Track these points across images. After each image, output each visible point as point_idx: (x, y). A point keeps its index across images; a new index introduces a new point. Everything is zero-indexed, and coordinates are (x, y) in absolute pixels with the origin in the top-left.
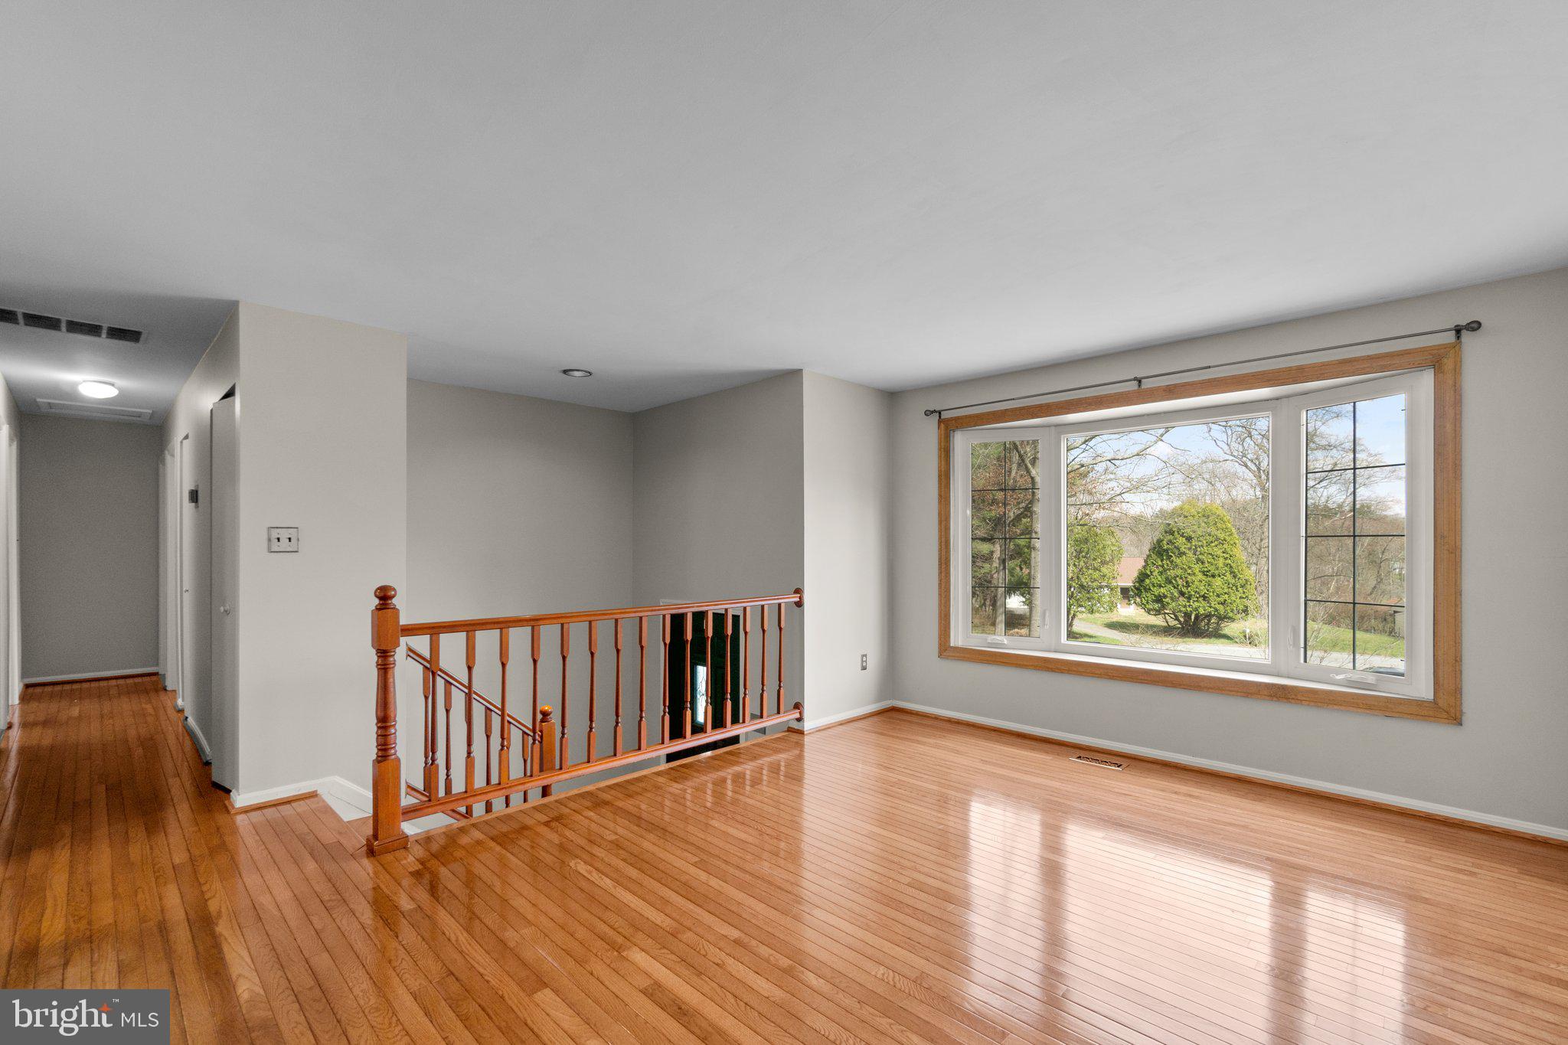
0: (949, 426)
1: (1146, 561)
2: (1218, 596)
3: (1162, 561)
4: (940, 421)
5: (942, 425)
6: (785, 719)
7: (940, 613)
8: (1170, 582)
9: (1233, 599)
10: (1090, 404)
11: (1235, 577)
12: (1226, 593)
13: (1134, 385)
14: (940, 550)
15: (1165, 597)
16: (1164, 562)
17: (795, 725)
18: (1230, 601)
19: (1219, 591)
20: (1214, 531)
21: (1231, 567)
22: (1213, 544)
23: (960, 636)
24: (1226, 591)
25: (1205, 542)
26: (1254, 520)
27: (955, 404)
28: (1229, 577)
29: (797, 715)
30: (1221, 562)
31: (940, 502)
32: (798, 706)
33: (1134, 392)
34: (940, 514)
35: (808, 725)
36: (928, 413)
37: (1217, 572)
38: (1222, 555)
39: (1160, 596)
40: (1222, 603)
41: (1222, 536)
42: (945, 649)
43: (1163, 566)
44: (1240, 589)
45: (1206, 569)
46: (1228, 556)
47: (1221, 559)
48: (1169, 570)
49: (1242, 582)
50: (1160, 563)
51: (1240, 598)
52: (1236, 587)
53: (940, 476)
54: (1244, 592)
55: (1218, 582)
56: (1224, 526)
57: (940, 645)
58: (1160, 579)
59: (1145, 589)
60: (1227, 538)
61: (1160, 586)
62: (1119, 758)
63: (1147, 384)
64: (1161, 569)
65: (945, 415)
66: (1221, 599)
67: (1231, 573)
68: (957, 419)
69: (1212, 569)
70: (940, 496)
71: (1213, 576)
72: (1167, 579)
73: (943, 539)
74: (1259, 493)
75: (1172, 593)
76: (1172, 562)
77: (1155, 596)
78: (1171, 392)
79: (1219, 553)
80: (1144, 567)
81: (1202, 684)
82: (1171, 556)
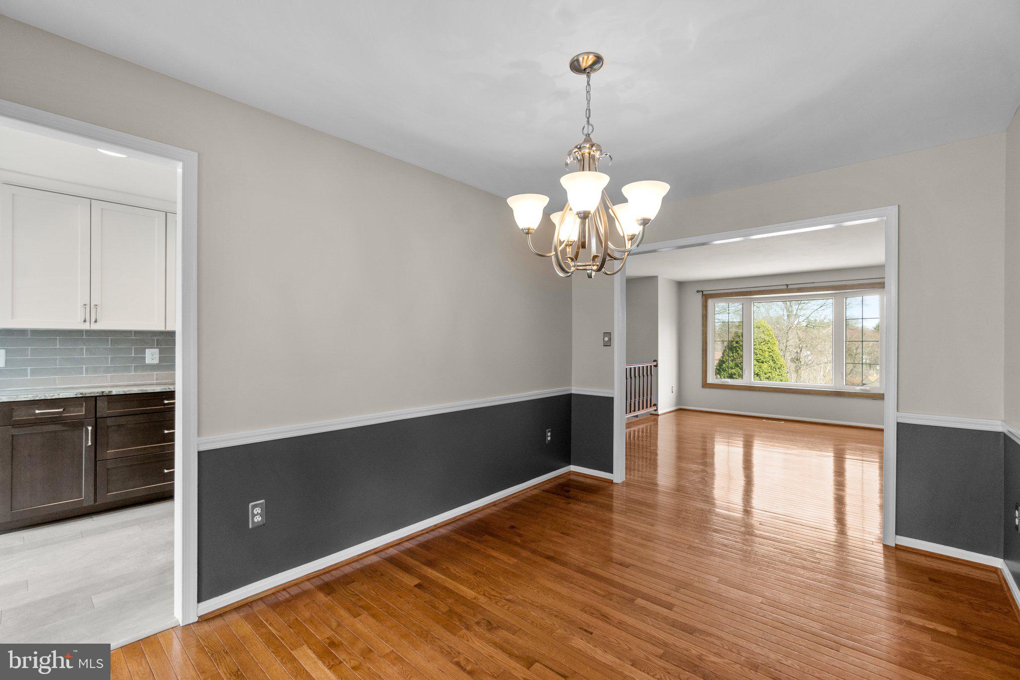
0: (706, 297)
1: (723, 354)
2: (765, 374)
3: (733, 353)
4: (703, 295)
5: (704, 296)
6: (649, 410)
7: (703, 370)
8: (738, 366)
9: (774, 375)
10: (768, 292)
11: (775, 363)
12: (769, 372)
13: (785, 287)
14: (703, 345)
15: (735, 374)
16: (734, 354)
17: (654, 413)
18: (772, 377)
19: (766, 371)
20: (762, 336)
21: (772, 357)
22: (762, 344)
23: (712, 379)
24: (770, 371)
25: (757, 342)
26: (783, 329)
27: (708, 289)
28: (771, 363)
29: (656, 409)
30: (767, 354)
31: (703, 326)
32: (655, 405)
33: (785, 289)
34: (703, 331)
35: (660, 412)
36: (698, 292)
37: (764, 360)
38: (767, 350)
39: (732, 374)
40: (767, 378)
41: (767, 338)
42: (705, 385)
43: (733, 356)
44: (777, 370)
45: (758, 358)
46: (771, 350)
47: (767, 352)
48: (737, 358)
49: (779, 366)
50: (732, 355)
51: (778, 375)
52: (776, 368)
53: (703, 317)
54: (780, 372)
55: (765, 366)
56: (768, 333)
57: (703, 383)
58: (732, 364)
59: (723, 370)
60: (770, 340)
61: (732, 368)
63: (790, 287)
64: (732, 358)
65: (704, 293)
66: (767, 376)
67: (773, 360)
68: (710, 294)
69: (762, 358)
70: (703, 324)
71: (762, 362)
72: (736, 364)
73: (704, 341)
74: (785, 313)
75: (739, 373)
76: (738, 354)
77: (729, 374)
78: (799, 290)
79: (766, 349)
80: (722, 357)
82: (738, 351)
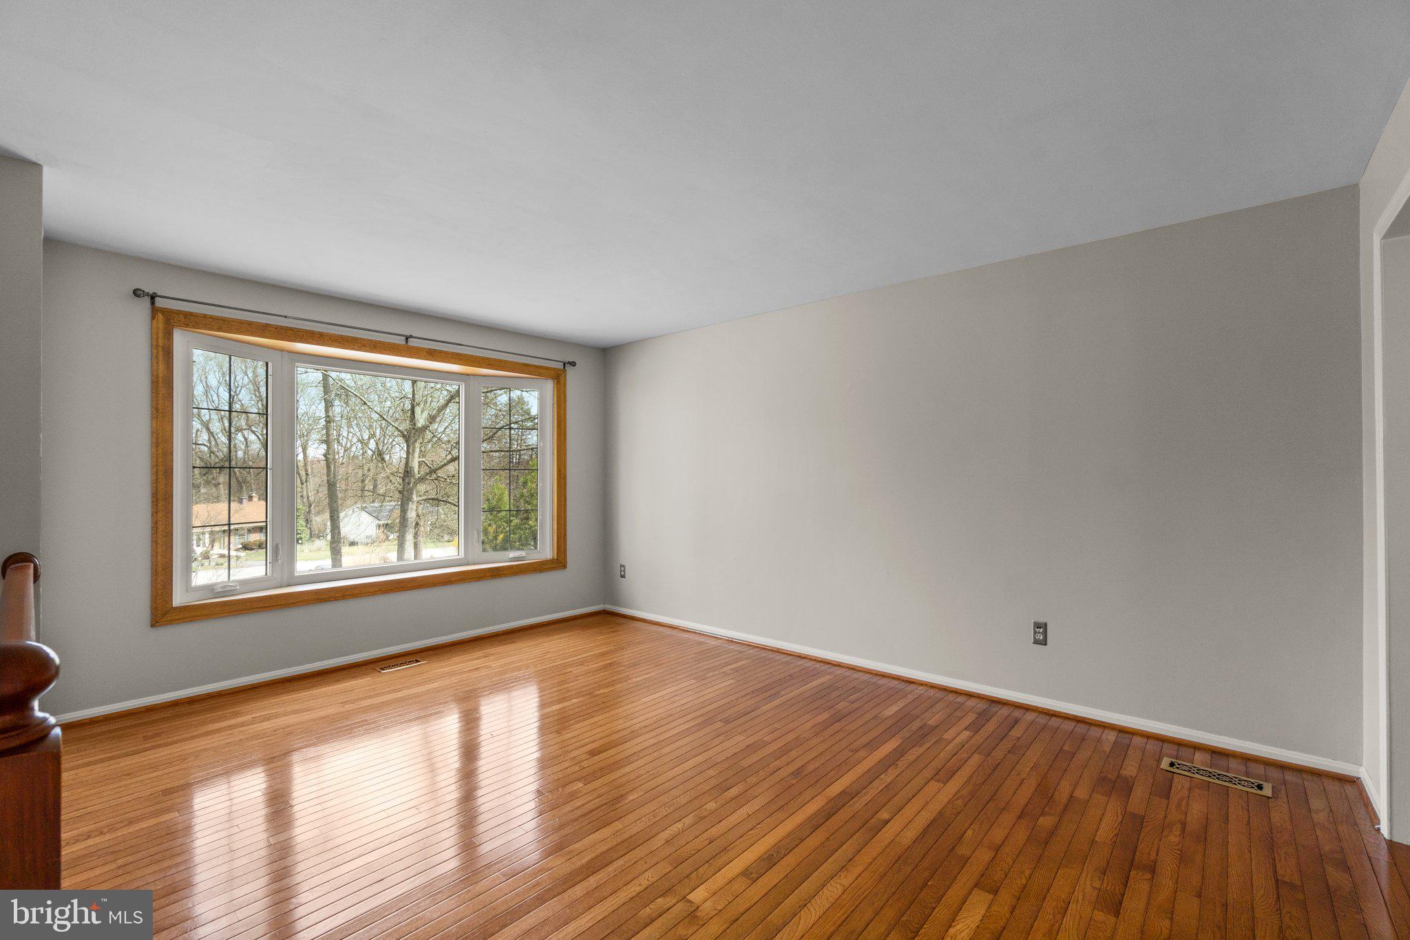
4: (155, 311)
5: (161, 317)
7: (155, 566)
10: (364, 346)
23: (181, 591)
33: (403, 346)
34: (154, 434)
36: (137, 293)
42: (164, 613)
53: (154, 383)
57: (155, 609)
62: (393, 660)
65: (163, 303)
68: (187, 315)
78: (432, 355)
81: (452, 579)
